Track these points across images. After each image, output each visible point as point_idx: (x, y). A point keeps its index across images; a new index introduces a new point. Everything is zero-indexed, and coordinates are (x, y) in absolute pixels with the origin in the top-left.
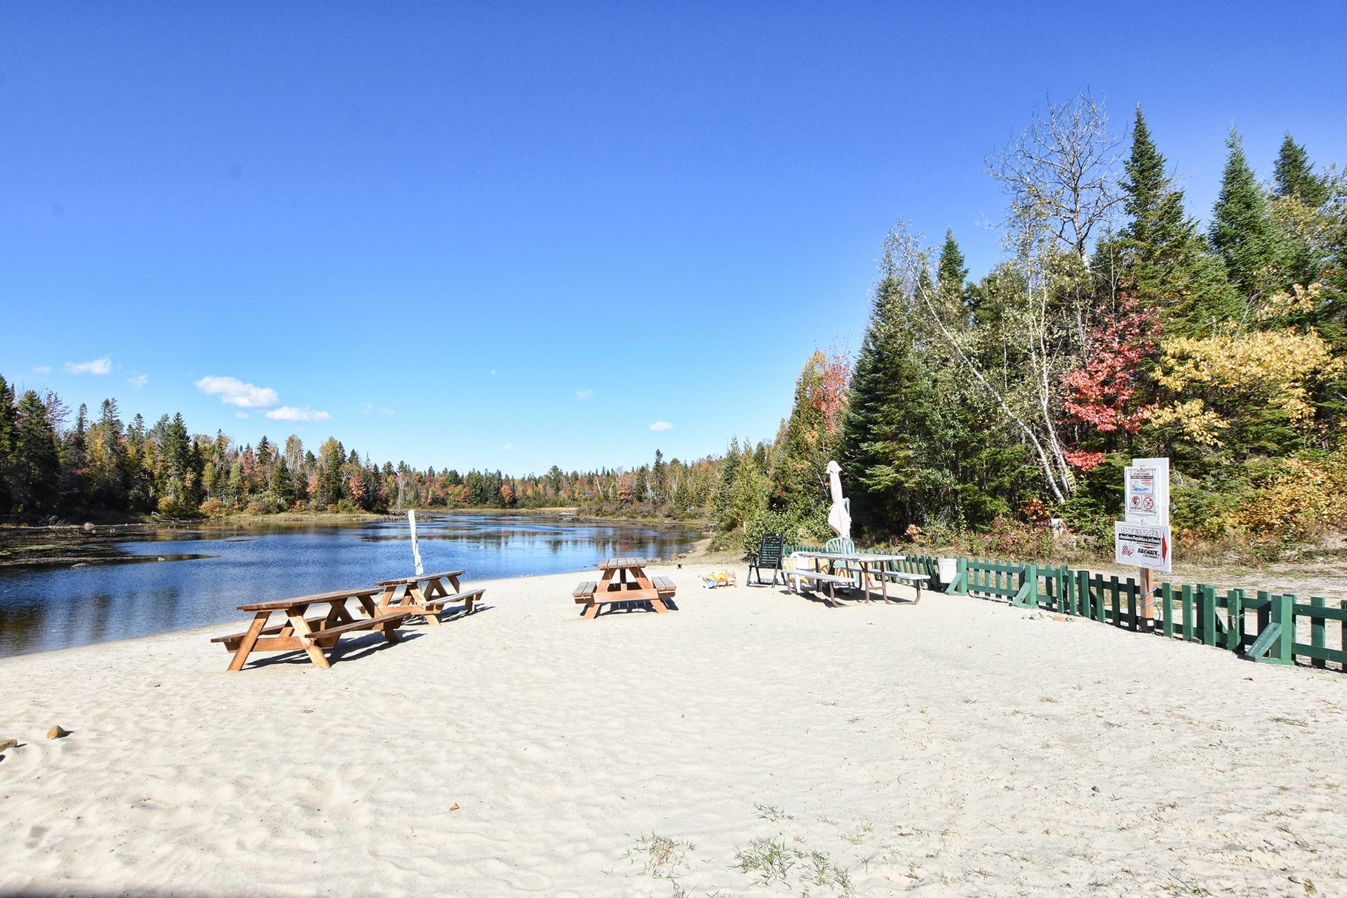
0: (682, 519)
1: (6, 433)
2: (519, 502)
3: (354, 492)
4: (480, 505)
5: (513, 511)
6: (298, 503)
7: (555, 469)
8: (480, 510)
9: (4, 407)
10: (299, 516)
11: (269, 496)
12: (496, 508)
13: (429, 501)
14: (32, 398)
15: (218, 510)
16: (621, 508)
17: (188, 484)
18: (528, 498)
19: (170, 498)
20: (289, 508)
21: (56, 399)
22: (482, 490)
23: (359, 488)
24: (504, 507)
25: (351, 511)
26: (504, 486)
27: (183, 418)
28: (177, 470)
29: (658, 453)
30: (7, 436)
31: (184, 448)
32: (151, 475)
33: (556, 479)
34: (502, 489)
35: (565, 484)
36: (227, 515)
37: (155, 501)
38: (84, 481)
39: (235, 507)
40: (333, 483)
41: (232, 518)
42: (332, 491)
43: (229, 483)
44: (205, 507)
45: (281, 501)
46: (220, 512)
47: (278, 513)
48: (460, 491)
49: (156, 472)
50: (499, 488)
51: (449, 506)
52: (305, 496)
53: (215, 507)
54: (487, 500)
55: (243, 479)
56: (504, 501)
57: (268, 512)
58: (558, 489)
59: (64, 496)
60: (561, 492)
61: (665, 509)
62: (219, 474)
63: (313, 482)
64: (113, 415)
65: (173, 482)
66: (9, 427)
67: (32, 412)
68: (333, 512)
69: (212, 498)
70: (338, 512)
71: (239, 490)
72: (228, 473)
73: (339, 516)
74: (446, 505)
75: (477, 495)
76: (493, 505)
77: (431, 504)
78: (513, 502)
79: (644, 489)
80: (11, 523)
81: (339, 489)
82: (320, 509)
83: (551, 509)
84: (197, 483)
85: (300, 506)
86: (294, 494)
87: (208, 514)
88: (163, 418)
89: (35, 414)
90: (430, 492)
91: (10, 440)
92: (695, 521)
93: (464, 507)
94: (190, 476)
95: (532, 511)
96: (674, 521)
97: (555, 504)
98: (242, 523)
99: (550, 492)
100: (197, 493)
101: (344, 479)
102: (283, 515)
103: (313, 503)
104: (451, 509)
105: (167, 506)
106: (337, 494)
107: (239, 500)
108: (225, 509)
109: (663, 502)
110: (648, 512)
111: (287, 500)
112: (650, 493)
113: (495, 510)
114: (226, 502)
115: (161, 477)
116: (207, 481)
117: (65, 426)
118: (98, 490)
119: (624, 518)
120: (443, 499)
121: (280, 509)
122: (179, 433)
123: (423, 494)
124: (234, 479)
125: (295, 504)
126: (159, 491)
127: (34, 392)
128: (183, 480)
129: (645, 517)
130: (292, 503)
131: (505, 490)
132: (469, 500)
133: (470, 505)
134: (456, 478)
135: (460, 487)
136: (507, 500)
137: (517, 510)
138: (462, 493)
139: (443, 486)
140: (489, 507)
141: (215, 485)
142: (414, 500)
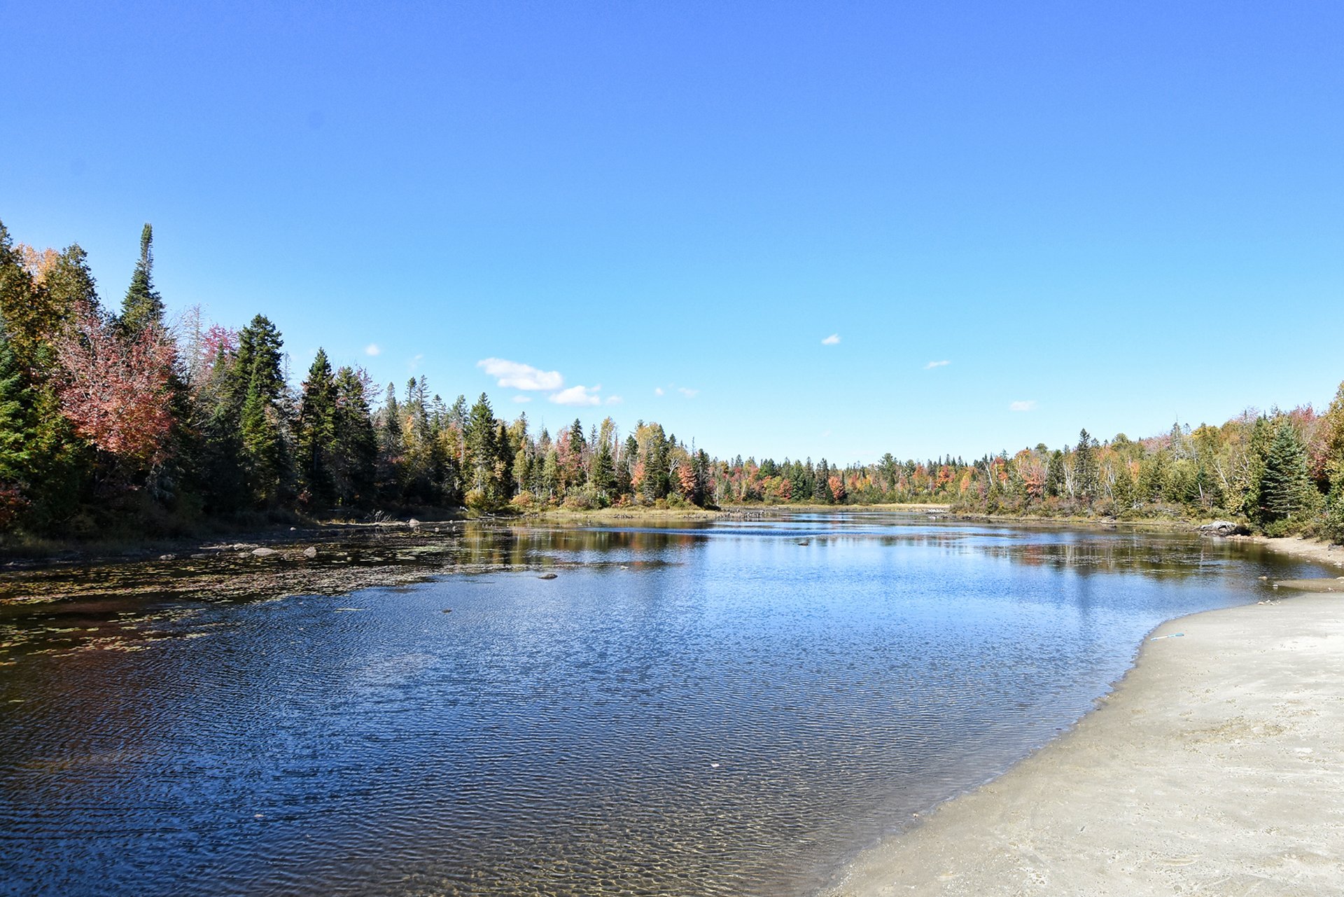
0: (1128, 518)
1: (329, 415)
2: (850, 497)
3: (684, 485)
4: (803, 500)
5: (844, 507)
6: (623, 497)
7: (888, 457)
8: (804, 506)
9: (326, 385)
10: (626, 512)
11: (590, 489)
12: (823, 503)
13: (743, 495)
14: (347, 375)
15: (531, 505)
16: (1029, 504)
17: (498, 475)
18: (859, 492)
19: (478, 491)
20: (612, 503)
21: (366, 376)
22: (804, 483)
23: (689, 479)
24: (832, 502)
25: (682, 507)
26: (832, 478)
27: (489, 398)
28: (484, 459)
29: (1084, 434)
30: (330, 419)
31: (491, 433)
32: (456, 464)
33: (890, 469)
34: (830, 481)
35: (901, 475)
36: (543, 510)
37: (461, 495)
38: (399, 470)
39: (551, 501)
40: (660, 473)
41: (549, 515)
42: (658, 483)
43: (544, 473)
44: (516, 501)
45: (605, 495)
46: (534, 507)
47: (601, 508)
48: (779, 484)
49: (462, 461)
50: (825, 480)
51: (767, 502)
52: (628, 489)
53: (528, 502)
54: (811, 494)
55: (559, 470)
56: (832, 496)
57: (589, 508)
58: (894, 482)
59: (381, 489)
60: (898, 486)
61: (1099, 505)
62: (531, 463)
63: (638, 474)
64: (424, 395)
65: (480, 473)
66: (331, 408)
67: (348, 391)
68: (663, 508)
69: (524, 492)
70: (668, 508)
71: (555, 481)
72: (541, 461)
73: (669, 512)
74: (762, 500)
75: (799, 489)
76: (819, 501)
77: (745, 500)
78: (843, 498)
79: (1061, 479)
80: (338, 519)
81: (667, 481)
82: (647, 504)
83: (889, 505)
84: (507, 473)
85: (626, 500)
86: (618, 488)
87: (522, 510)
88: (458, 400)
89: (351, 394)
90: (742, 485)
91: (333, 423)
92: (1146, 521)
93: (783, 503)
94: (500, 466)
95: (866, 508)
96: (1114, 521)
97: (893, 500)
98: (560, 520)
99: (885, 485)
100: (507, 487)
101: (672, 469)
102: (606, 511)
103: (638, 497)
104: (770, 504)
105: (475, 501)
106: (664, 487)
107: (555, 493)
108: (538, 504)
109: (1091, 497)
110: (1071, 508)
111: (610, 493)
112: (1069, 485)
113: (822, 506)
114: (540, 496)
115: (466, 467)
116: (518, 471)
117: (377, 407)
118: (412, 481)
119: (1033, 517)
120: (759, 494)
121: (603, 504)
122: (484, 414)
123: (735, 487)
124: (549, 469)
125: (620, 498)
126: (465, 483)
127: (349, 368)
128: (492, 469)
129: (1066, 515)
130: (617, 497)
131: (833, 483)
132: (789, 495)
133: (791, 500)
134: (771, 470)
135: (778, 478)
136: (836, 494)
137: (848, 507)
138: (782, 485)
139: (759, 478)
140: (815, 503)
141: (527, 476)
142: (725, 494)
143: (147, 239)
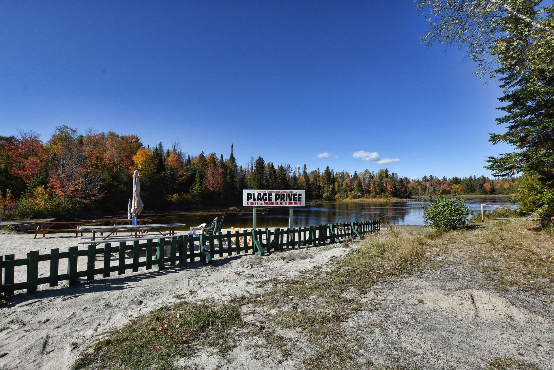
2: (496, 192)
3: (389, 190)
4: (470, 193)
5: (493, 196)
6: (365, 195)
8: (471, 196)
10: (366, 200)
11: (355, 192)
12: (481, 194)
13: (440, 192)
17: (331, 189)
19: (326, 194)
20: (362, 197)
21: (290, 166)
22: (472, 186)
23: (391, 188)
24: (486, 193)
25: (387, 197)
26: (487, 183)
28: (327, 185)
31: (330, 178)
32: (320, 187)
34: (485, 185)
36: (343, 199)
37: (322, 195)
39: (345, 196)
40: (380, 186)
42: (379, 190)
44: (336, 197)
45: (359, 194)
46: (340, 198)
47: (358, 198)
48: (459, 187)
50: (483, 185)
52: (368, 192)
54: (475, 191)
55: (347, 187)
56: (486, 191)
57: (355, 198)
62: (340, 185)
63: (372, 186)
65: (326, 189)
68: (379, 198)
69: (338, 194)
71: (346, 191)
72: (342, 185)
73: (381, 199)
75: (468, 189)
76: (479, 193)
78: (493, 191)
81: (383, 189)
82: (374, 197)
84: (333, 189)
85: (366, 196)
86: (365, 192)
87: (337, 199)
90: (441, 188)
94: (331, 186)
95: (506, 196)
98: (348, 202)
100: (334, 193)
101: (385, 185)
102: (360, 199)
103: (372, 194)
105: (325, 197)
106: (382, 191)
107: (346, 194)
108: (342, 197)
111: (361, 194)
113: (480, 196)
114: (343, 195)
115: (323, 187)
116: (336, 188)
120: (449, 191)
121: (359, 197)
124: (344, 187)
126: (323, 192)
128: (329, 188)
130: (363, 195)
131: (487, 186)
132: (463, 191)
133: (465, 193)
134: (456, 181)
135: (459, 185)
136: (488, 190)
137: (495, 196)
138: (460, 188)
139: (450, 185)
140: (476, 194)
141: (338, 189)
142: (433, 192)
143: (232, 147)
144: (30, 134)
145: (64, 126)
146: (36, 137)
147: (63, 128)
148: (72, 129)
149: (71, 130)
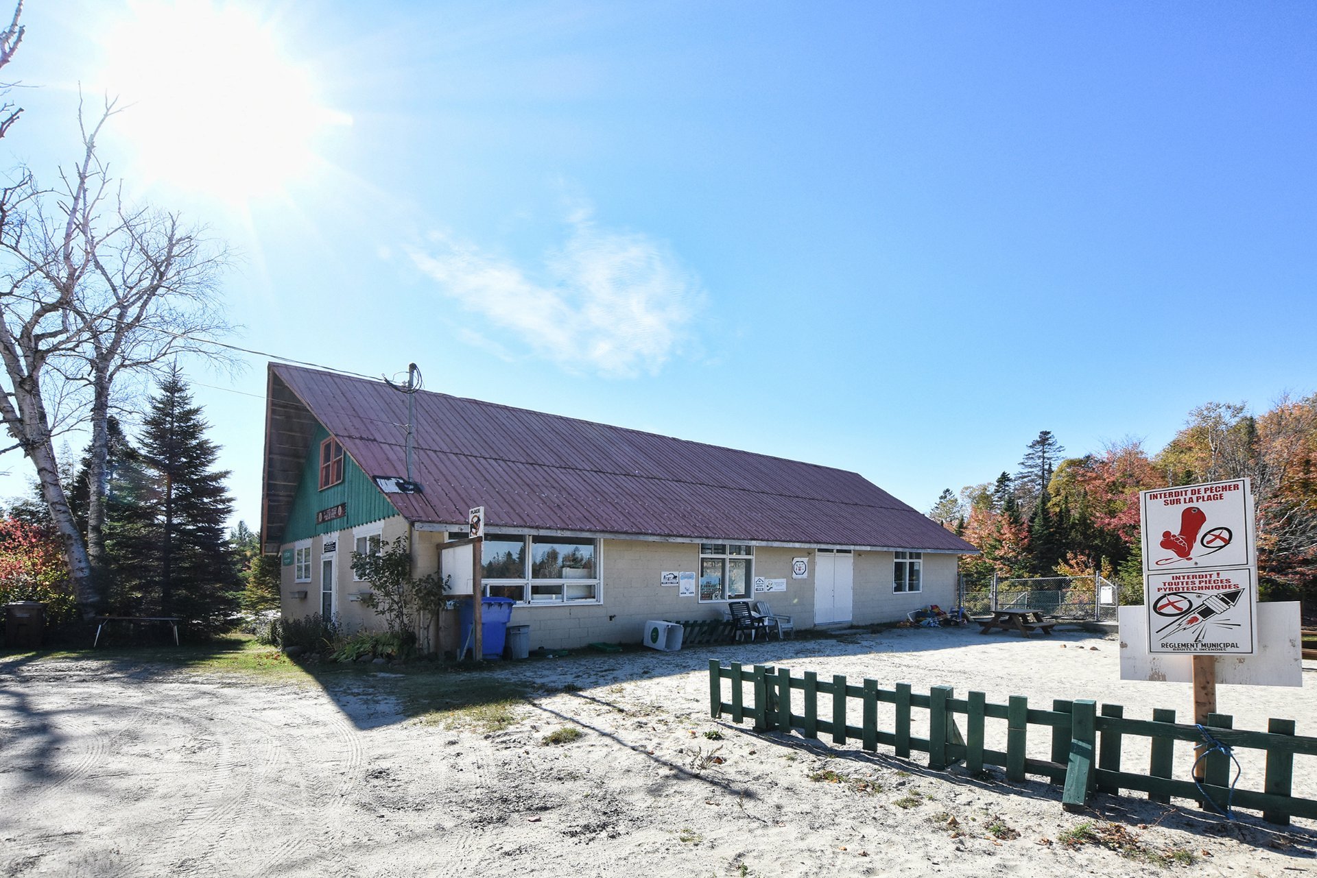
144: (1125, 441)
145: (1211, 403)
146: (1135, 445)
147: (1207, 409)
148: (1231, 404)
149: (1229, 407)
